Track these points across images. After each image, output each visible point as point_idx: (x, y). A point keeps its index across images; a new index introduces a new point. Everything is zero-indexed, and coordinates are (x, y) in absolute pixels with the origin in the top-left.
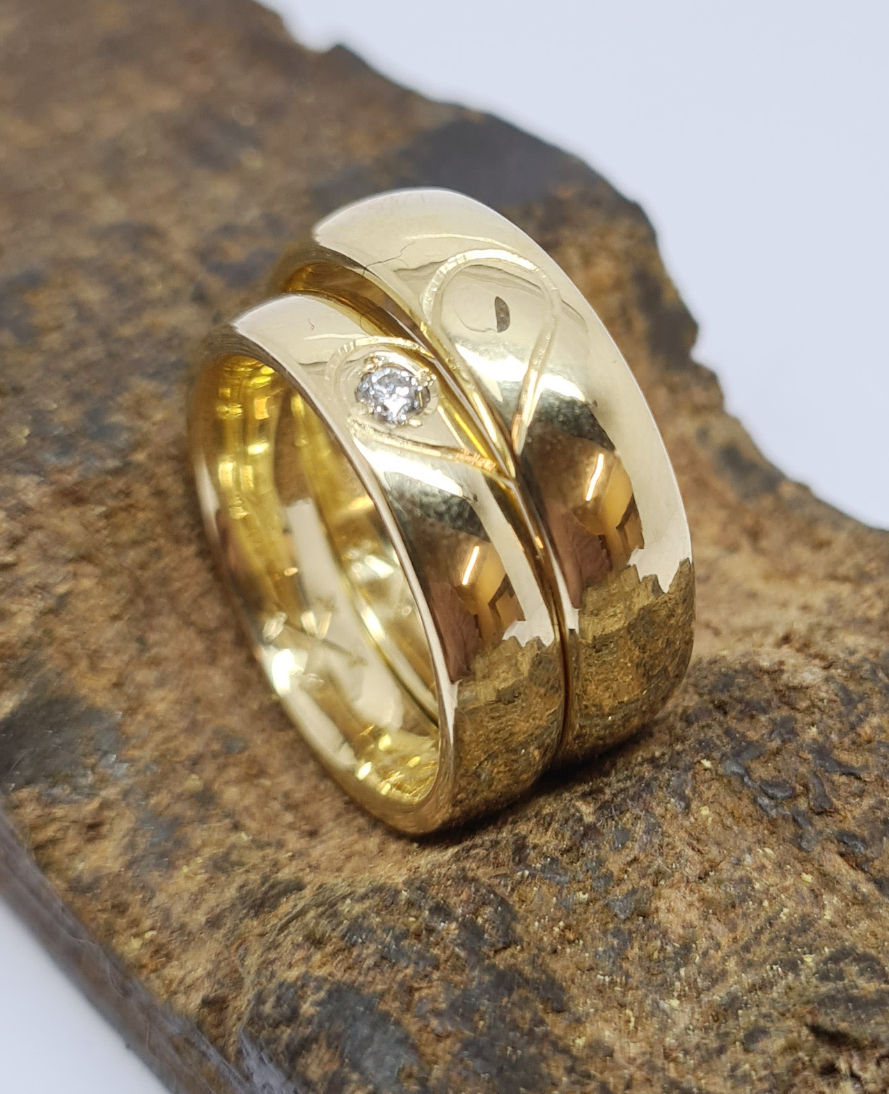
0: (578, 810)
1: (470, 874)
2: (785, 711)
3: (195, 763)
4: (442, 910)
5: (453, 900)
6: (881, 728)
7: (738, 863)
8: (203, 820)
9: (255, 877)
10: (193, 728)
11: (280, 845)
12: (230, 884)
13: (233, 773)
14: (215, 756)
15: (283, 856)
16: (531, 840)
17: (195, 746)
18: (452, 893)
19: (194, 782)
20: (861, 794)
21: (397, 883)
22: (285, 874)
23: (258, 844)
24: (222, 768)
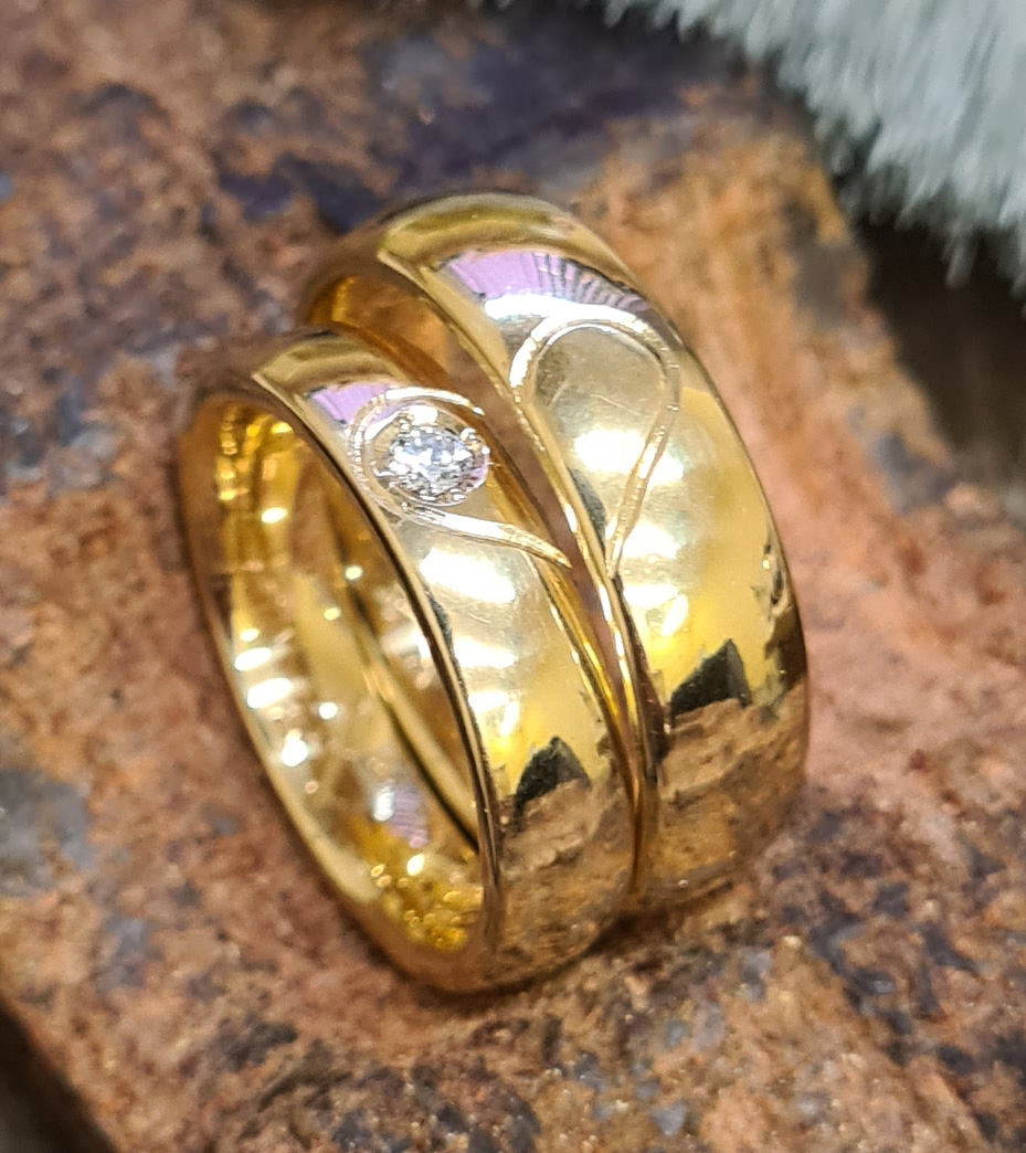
0: (627, 991)
1: (490, 1067)
2: (898, 875)
3: (175, 851)
4: (451, 1117)
5: (467, 1101)
6: (1014, 912)
7: (817, 1070)
8: (182, 926)
9: (238, 1012)
10: (177, 803)
11: (272, 968)
12: (208, 1015)
13: (221, 863)
14: (200, 841)
15: (276, 986)
16: (567, 1026)
17: (177, 827)
18: (465, 1092)
19: (173, 875)
20: (976, 998)
21: (402, 1069)
22: (274, 1015)
23: (248, 965)
24: (209, 857)
